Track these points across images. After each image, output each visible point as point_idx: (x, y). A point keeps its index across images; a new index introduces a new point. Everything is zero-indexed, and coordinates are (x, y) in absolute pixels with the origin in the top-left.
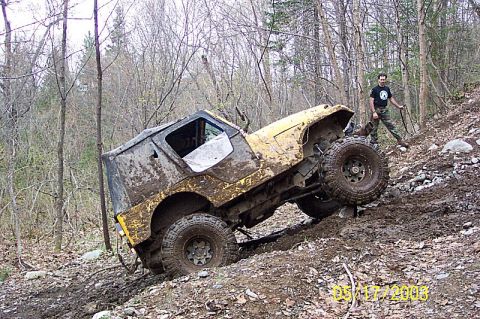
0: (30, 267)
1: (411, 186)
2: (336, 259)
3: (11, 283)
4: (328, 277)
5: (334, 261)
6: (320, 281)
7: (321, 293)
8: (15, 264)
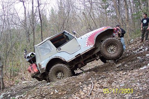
0: (25, 80)
1: (138, 52)
2: (90, 79)
3: (18, 85)
4: (85, 85)
5: (89, 80)
6: (81, 87)
7: (80, 91)
8: (21, 79)
